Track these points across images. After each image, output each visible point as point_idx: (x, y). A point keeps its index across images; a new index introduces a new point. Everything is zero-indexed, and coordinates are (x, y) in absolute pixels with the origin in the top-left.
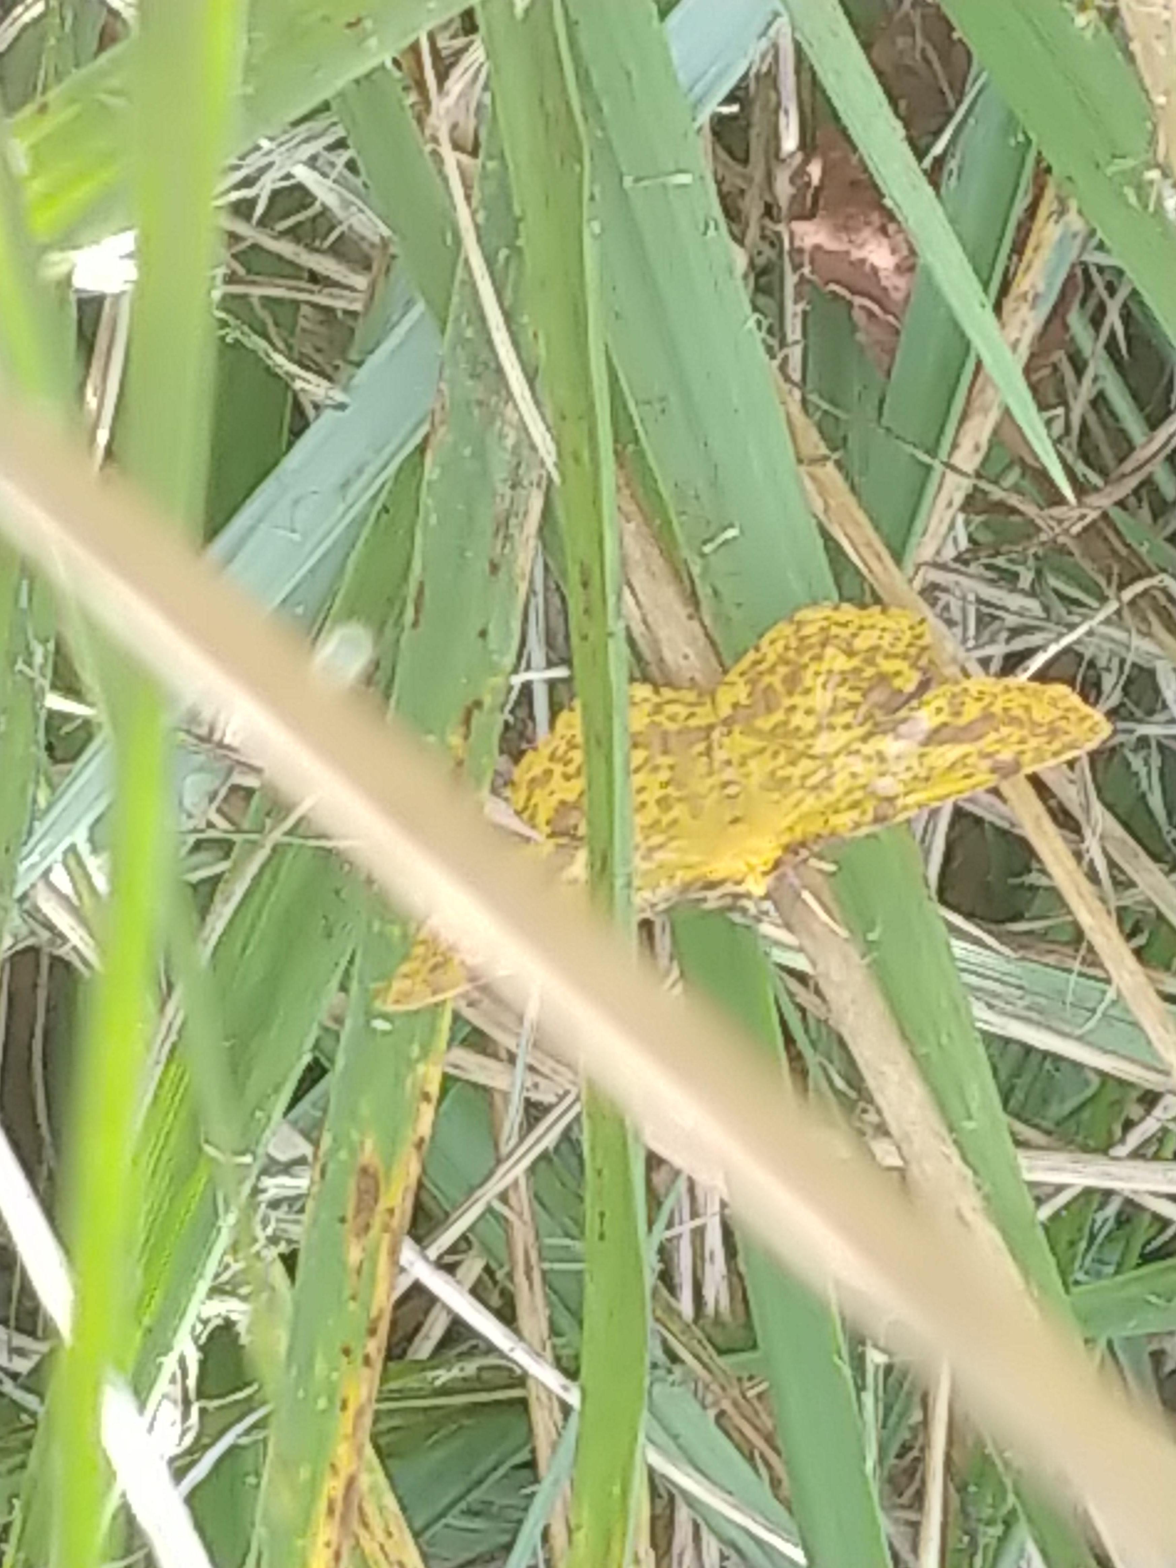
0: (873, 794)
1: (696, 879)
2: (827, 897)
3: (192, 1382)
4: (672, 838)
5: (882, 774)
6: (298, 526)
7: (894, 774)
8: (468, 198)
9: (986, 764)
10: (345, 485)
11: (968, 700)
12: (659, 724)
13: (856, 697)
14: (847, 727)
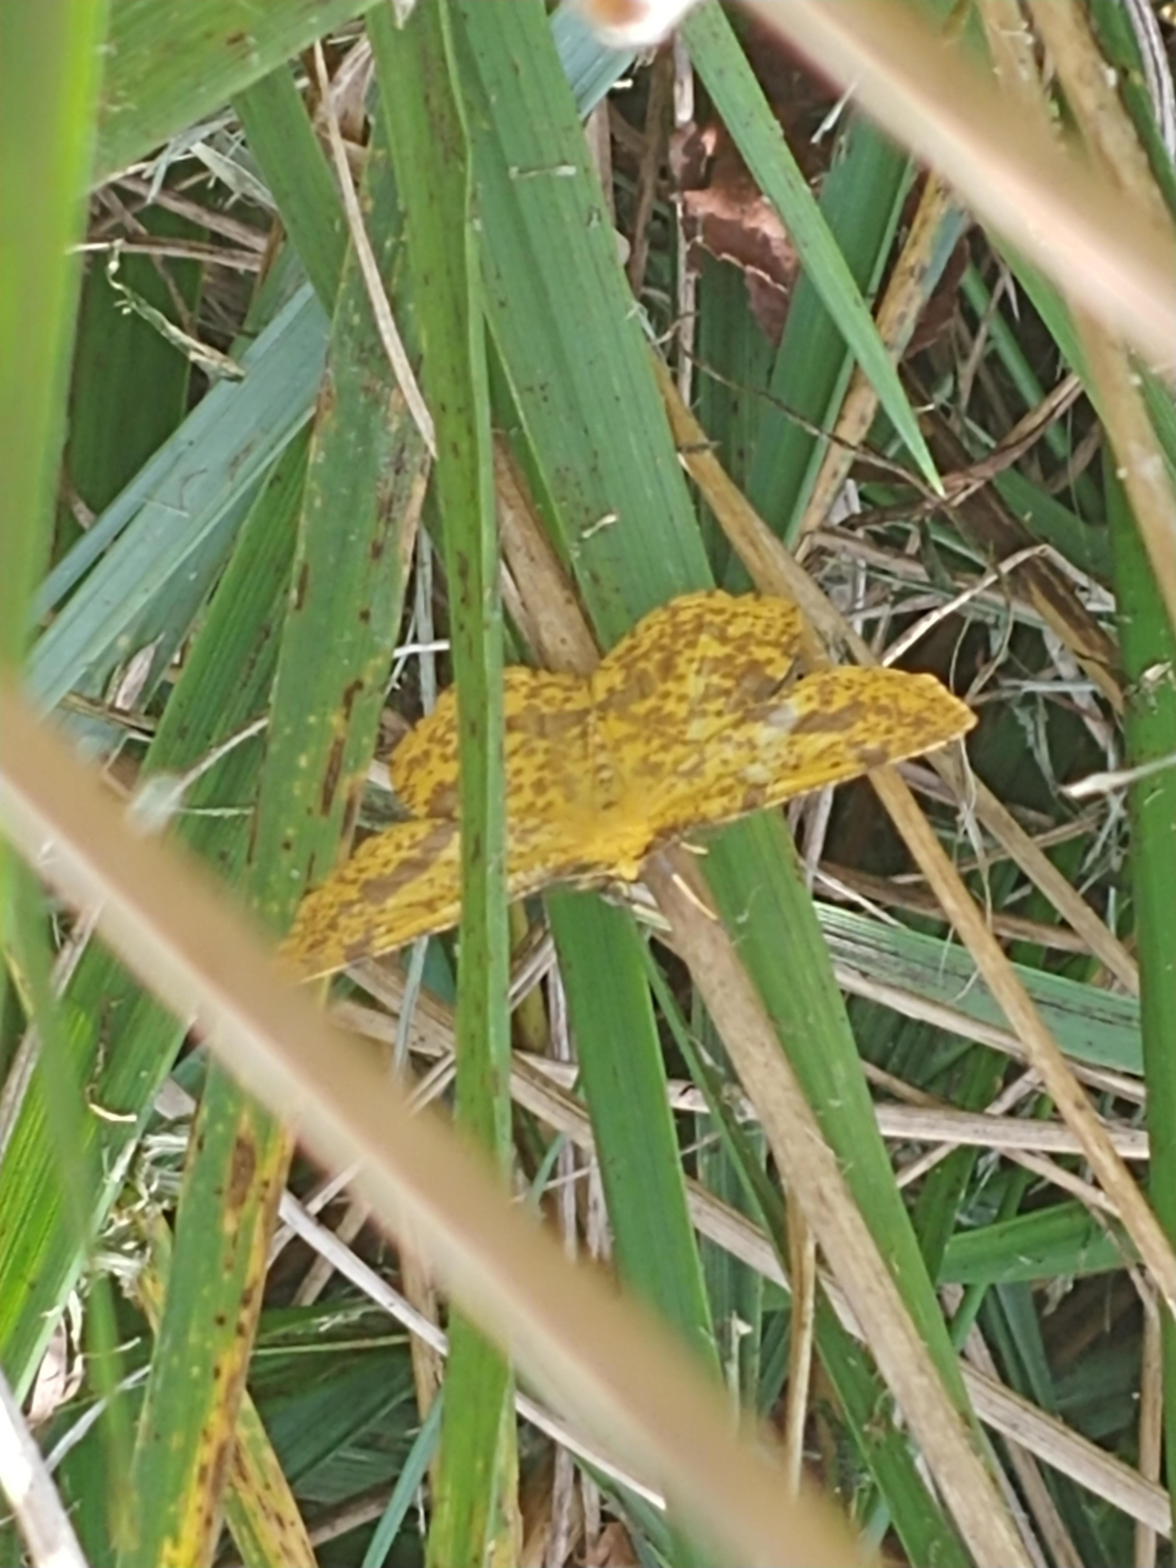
0: (742, 781)
1: (569, 862)
2: (697, 878)
3: (76, 1335)
4: (546, 822)
5: (753, 761)
6: (186, 503)
7: (764, 763)
8: (356, 184)
9: (852, 754)
10: (235, 463)
11: (838, 689)
12: (537, 708)
13: (728, 684)
14: (719, 714)
